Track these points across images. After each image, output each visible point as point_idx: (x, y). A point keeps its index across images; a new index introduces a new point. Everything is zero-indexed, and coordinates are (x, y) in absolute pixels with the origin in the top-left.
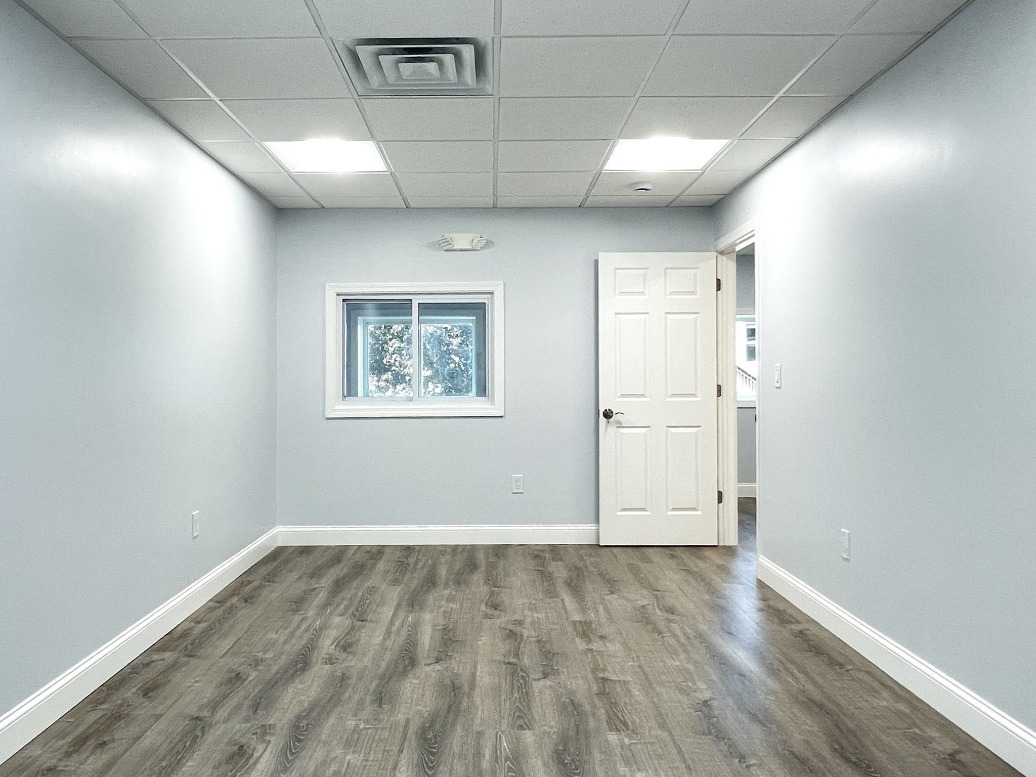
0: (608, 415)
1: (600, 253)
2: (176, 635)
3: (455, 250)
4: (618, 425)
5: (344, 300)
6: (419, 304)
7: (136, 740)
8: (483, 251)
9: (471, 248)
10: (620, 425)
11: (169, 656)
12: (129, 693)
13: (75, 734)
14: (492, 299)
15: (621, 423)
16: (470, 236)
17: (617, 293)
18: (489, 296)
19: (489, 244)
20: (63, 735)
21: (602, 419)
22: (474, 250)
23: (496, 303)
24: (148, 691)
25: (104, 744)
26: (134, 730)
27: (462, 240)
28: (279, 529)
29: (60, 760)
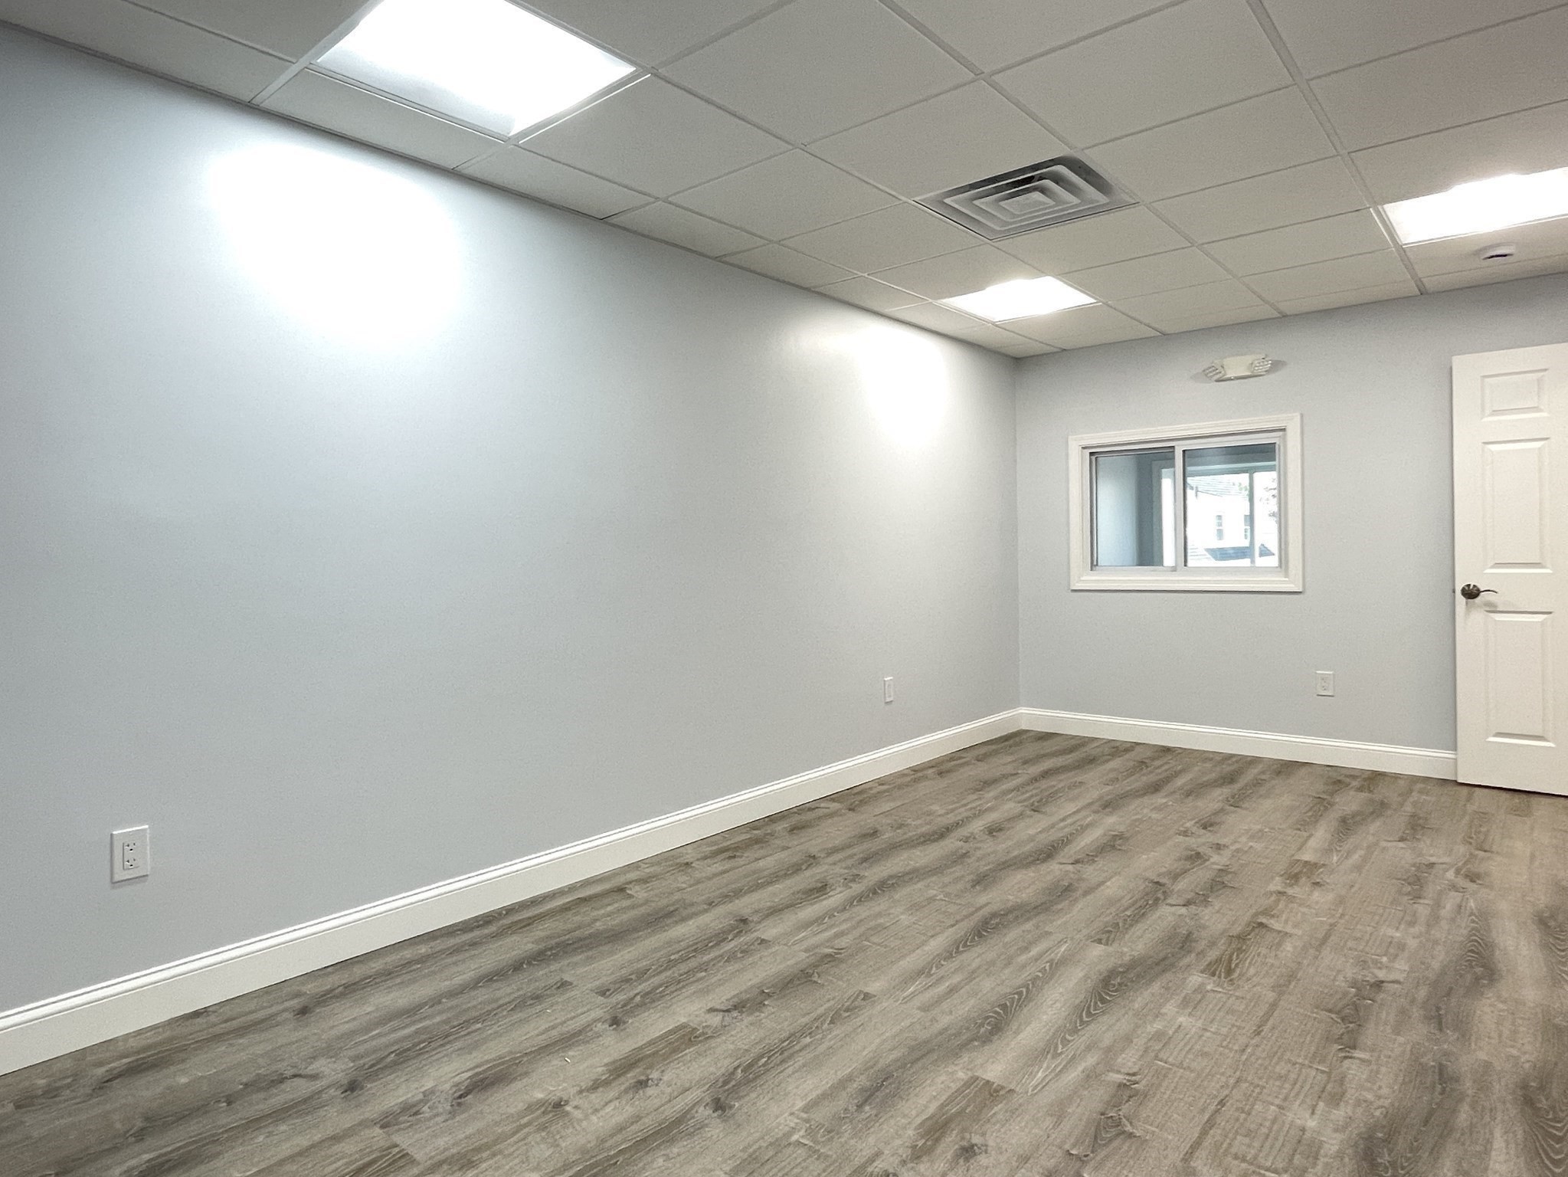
0: (1471, 593)
1: (1455, 358)
2: (855, 791)
3: (1230, 379)
4: (1488, 609)
5: (1091, 454)
6: (1184, 451)
7: (757, 859)
8: (1272, 376)
9: (1249, 374)
10: (1492, 609)
11: (835, 806)
12: (780, 827)
13: (721, 845)
14: (1284, 438)
15: (1496, 607)
16: (1249, 359)
17: (1488, 412)
18: (1281, 433)
19: (1277, 365)
20: (715, 843)
21: (1460, 600)
22: (1256, 376)
23: (1290, 444)
24: (793, 830)
25: (734, 857)
26: (762, 852)
27: (1236, 366)
28: (1023, 710)
29: (698, 860)
